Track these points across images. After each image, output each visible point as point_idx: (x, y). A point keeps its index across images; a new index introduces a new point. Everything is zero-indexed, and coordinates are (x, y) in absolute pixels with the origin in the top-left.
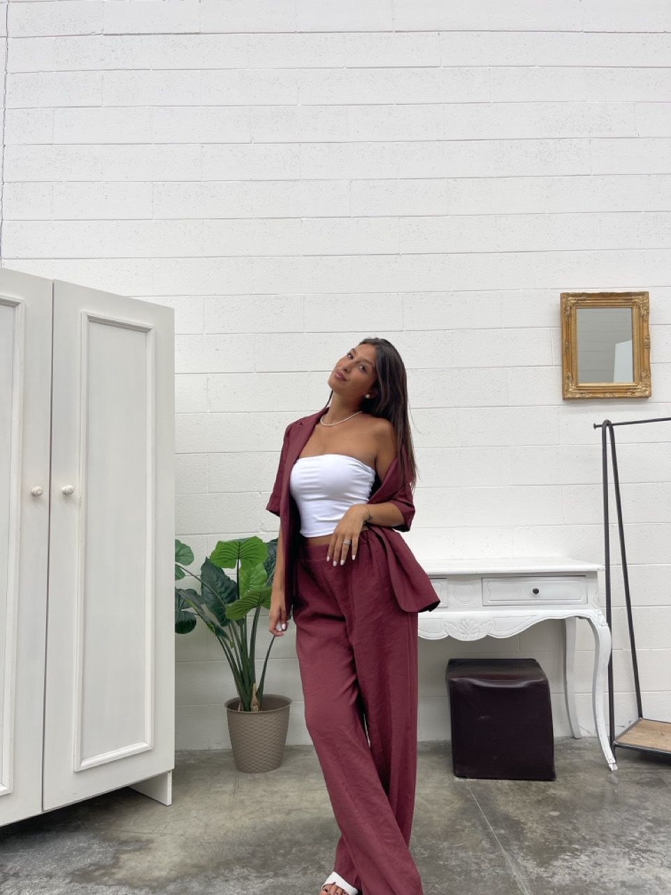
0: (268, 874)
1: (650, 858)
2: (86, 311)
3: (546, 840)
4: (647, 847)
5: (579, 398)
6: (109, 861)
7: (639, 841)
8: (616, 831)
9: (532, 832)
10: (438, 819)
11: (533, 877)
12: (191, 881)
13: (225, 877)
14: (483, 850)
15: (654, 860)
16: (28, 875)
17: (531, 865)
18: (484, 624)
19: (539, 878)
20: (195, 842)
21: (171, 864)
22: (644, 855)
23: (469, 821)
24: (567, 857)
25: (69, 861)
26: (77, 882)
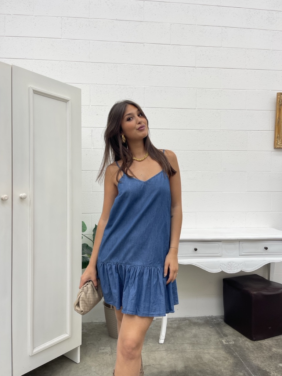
2: (31, 86)
10: (225, 371)
18: (240, 265)
23: (241, 372)
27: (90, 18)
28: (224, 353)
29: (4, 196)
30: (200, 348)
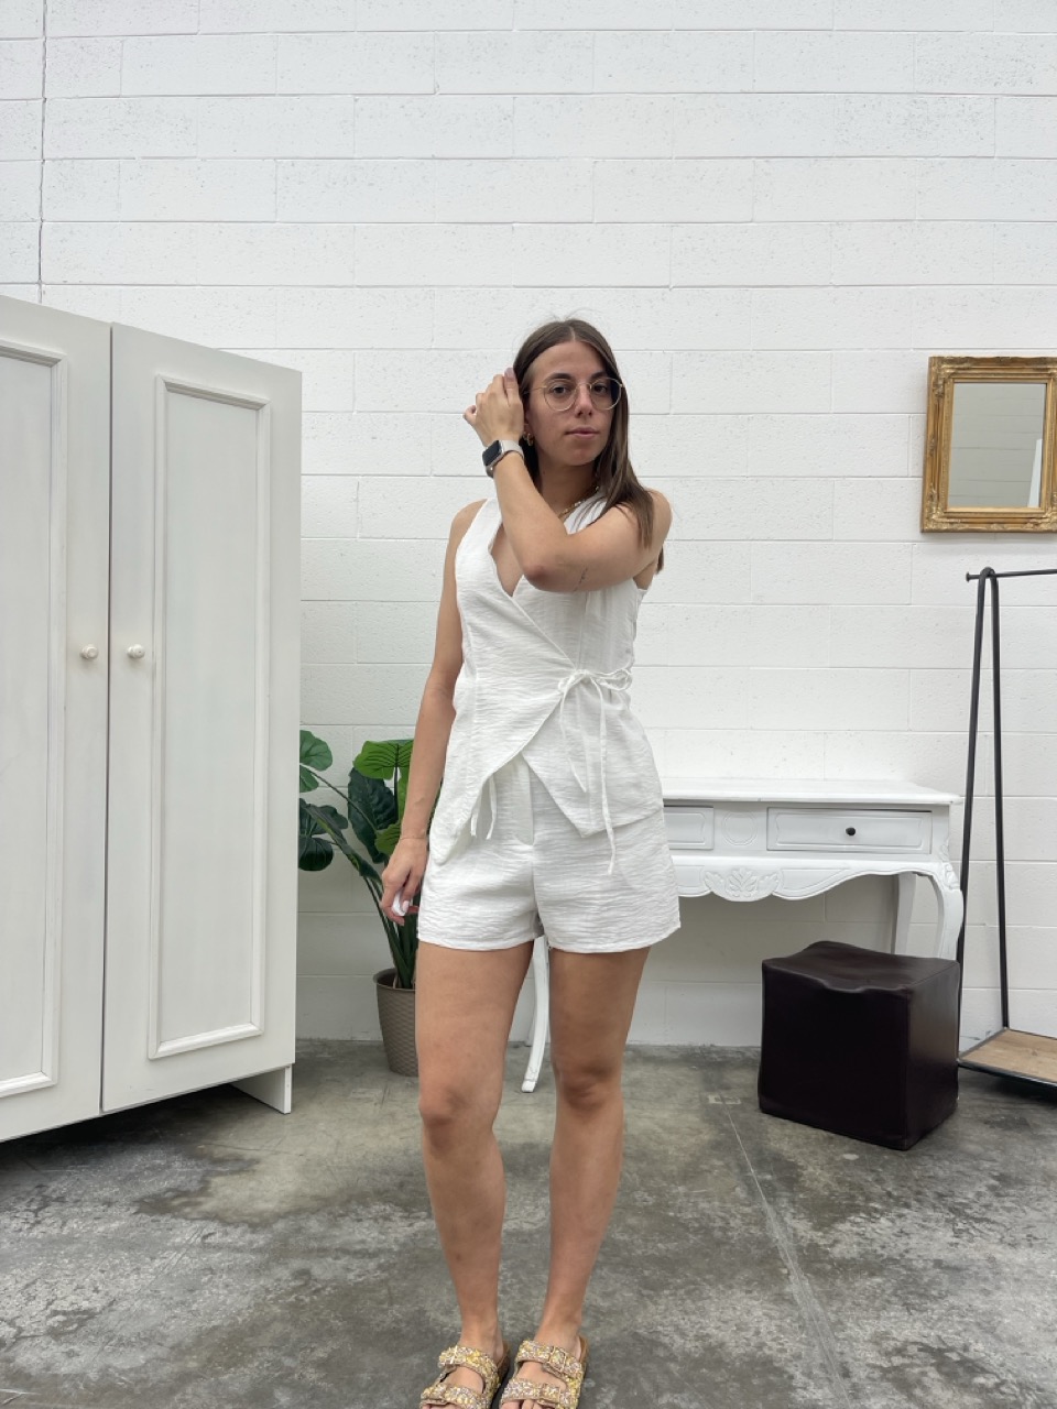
0: (419, 1214)
1: (986, 1231)
2: (160, 373)
3: (832, 1193)
4: (984, 1214)
5: (947, 531)
6: (194, 1186)
7: (974, 1205)
8: (940, 1189)
9: (812, 1181)
10: (675, 1154)
11: (804, 1243)
12: (308, 1218)
13: (357, 1214)
14: (736, 1201)
15: (991, 1233)
16: (77, 1201)
17: (803, 1227)
18: (767, 878)
19: (813, 1246)
20: (319, 1165)
21: (282, 1194)
22: (976, 1225)
23: (719, 1159)
24: (859, 1220)
25: (137, 1184)
26: (146, 1213)
27: (356, 156)
28: (697, 1119)
29: (88, 648)
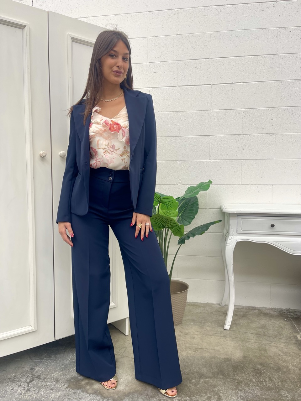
10: (293, 368)
25: (69, 370)
26: (71, 388)
29: (42, 152)
30: (267, 340)
